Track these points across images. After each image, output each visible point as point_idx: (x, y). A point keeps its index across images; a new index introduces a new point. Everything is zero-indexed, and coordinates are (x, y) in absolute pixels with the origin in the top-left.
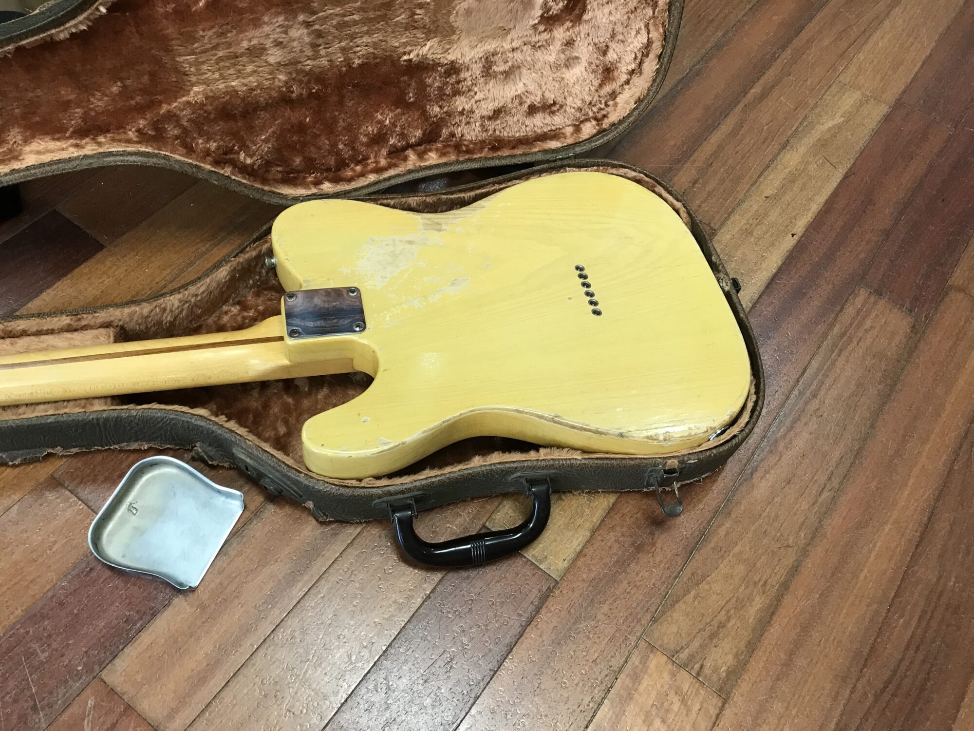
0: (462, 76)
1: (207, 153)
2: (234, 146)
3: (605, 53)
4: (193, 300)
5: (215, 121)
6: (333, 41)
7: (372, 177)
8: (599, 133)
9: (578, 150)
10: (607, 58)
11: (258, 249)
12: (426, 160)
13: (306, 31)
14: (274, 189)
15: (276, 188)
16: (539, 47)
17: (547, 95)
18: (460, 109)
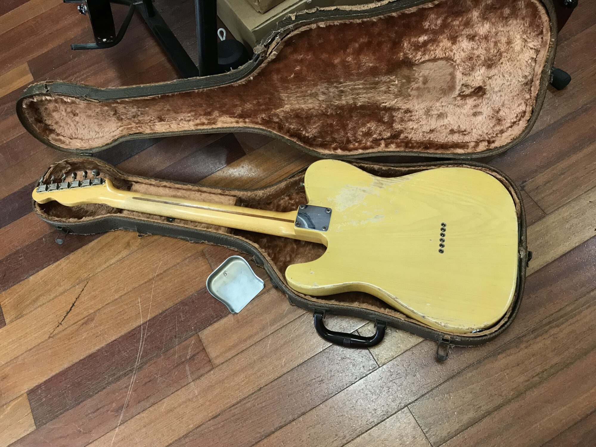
0: (413, 114)
1: (288, 131)
2: (301, 128)
3: (498, 112)
4: (268, 194)
5: (293, 118)
6: (349, 94)
7: (360, 151)
8: (487, 150)
9: (474, 156)
10: (499, 114)
11: (300, 177)
12: (388, 148)
13: (336, 90)
14: (314, 149)
15: (316, 149)
16: (458, 106)
17: (461, 126)
18: (411, 127)
